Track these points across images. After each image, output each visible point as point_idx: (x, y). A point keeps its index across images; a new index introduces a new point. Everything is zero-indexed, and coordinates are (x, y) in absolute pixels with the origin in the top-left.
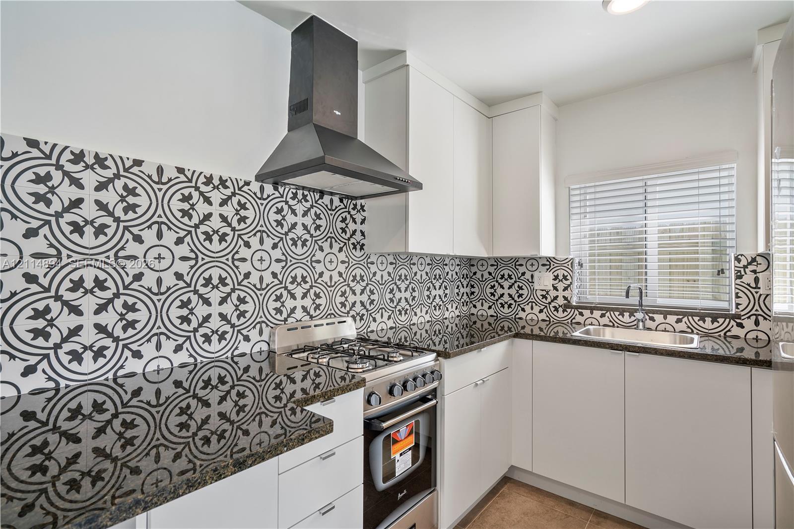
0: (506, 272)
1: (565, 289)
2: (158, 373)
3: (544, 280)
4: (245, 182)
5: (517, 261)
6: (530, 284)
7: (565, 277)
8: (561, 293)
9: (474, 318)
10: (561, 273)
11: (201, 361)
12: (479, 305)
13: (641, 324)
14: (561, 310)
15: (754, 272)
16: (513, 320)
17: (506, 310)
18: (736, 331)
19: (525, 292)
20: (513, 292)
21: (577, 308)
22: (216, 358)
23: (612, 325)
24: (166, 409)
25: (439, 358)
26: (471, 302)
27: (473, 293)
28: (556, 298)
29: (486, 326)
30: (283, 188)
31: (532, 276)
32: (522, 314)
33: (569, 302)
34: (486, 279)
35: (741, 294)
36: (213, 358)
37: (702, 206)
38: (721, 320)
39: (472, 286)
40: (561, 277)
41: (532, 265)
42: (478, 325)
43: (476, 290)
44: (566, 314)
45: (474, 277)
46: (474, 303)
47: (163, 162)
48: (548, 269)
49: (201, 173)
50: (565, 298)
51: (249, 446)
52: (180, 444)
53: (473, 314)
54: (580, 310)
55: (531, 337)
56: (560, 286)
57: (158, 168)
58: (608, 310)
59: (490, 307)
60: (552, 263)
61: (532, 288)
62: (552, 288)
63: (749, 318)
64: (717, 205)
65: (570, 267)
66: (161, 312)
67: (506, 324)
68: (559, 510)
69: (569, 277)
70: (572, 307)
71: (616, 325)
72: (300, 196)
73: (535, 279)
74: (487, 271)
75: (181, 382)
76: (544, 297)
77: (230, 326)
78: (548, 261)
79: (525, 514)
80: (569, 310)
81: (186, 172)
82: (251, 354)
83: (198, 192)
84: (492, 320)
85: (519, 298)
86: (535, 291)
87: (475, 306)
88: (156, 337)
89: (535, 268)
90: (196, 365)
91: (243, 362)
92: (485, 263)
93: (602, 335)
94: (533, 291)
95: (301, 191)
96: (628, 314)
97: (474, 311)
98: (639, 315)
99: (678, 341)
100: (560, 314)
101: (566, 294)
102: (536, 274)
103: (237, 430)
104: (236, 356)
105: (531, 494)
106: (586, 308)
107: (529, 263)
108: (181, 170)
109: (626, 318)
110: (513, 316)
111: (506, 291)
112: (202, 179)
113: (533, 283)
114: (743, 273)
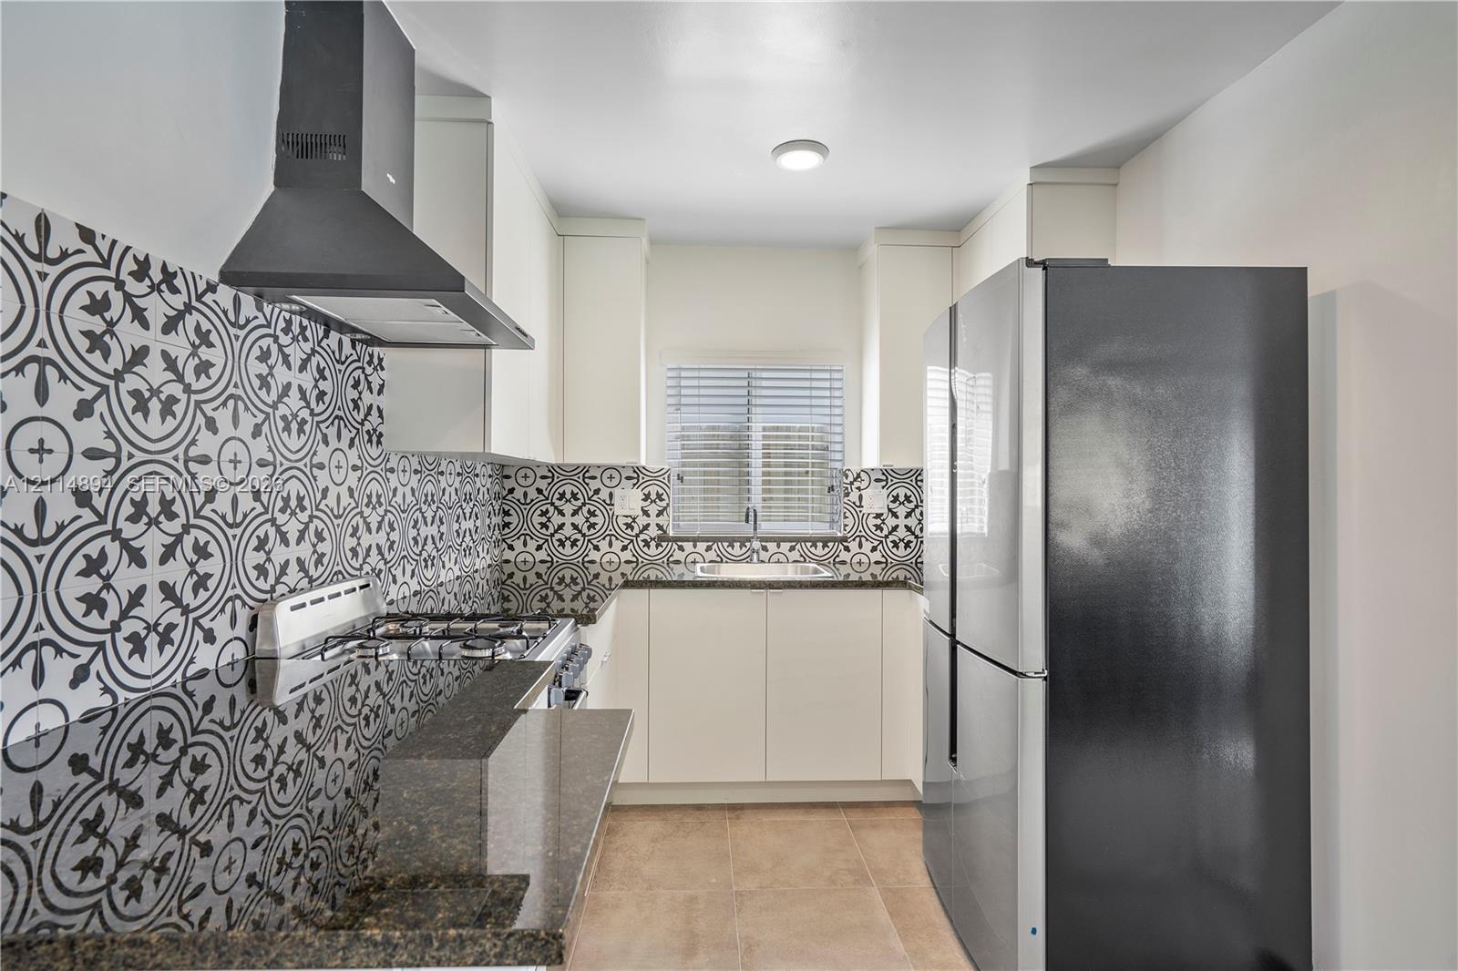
0: (568, 489)
1: (660, 514)
2: (37, 745)
3: (629, 501)
4: (208, 283)
5: (587, 471)
6: (608, 507)
7: (659, 496)
8: (653, 520)
9: (508, 569)
10: (653, 490)
11: (126, 699)
12: (518, 545)
13: (755, 555)
14: (653, 544)
15: (859, 488)
16: (580, 565)
17: (568, 550)
18: (844, 556)
19: (599, 520)
20: (579, 520)
21: (676, 540)
22: (154, 687)
23: (720, 560)
24: (51, 835)
25: (579, 626)
26: (504, 540)
27: (507, 525)
28: (646, 527)
29: (532, 578)
30: (271, 306)
31: (611, 495)
32: (594, 555)
33: (665, 532)
34: (532, 501)
35: (848, 514)
36: (148, 689)
37: (815, 410)
38: (830, 544)
39: (507, 513)
40: (653, 497)
41: (611, 478)
42: (518, 578)
43: (513, 519)
44: (660, 549)
45: (509, 497)
46: (509, 541)
47: (52, 210)
48: (634, 485)
49: (128, 248)
50: (660, 527)
51: (210, 879)
52: (78, 911)
53: (507, 561)
54: (679, 543)
55: (649, 584)
56: (653, 509)
57: (38, 219)
58: (715, 540)
59: (539, 548)
60: (641, 475)
61: (611, 513)
62: (641, 513)
63: (854, 540)
64: (827, 411)
65: (666, 482)
66: (44, 589)
67: (568, 574)
68: (690, 820)
69: (665, 496)
70: (669, 540)
71: (724, 559)
72: (296, 329)
73: (616, 500)
74: (535, 486)
75: (85, 757)
76: (629, 526)
77: (180, 610)
78: (635, 472)
79: (654, 841)
80: (664, 544)
81: (98, 241)
82: (217, 670)
83: (121, 292)
84: (542, 569)
85: (589, 530)
86: (614, 517)
87: (511, 548)
88: (34, 651)
89: (615, 482)
90: (115, 711)
91: (202, 690)
92: (530, 473)
93: (716, 572)
94: (612, 518)
95: (298, 317)
96: (739, 544)
97: (509, 555)
98: (756, 545)
99: (799, 572)
100: (653, 550)
101: (661, 520)
102: (617, 492)
103: (190, 846)
104: (192, 678)
105: (648, 816)
106: (687, 540)
107: (607, 474)
108: (87, 235)
109: (737, 550)
110: (580, 559)
111: (568, 520)
112: (129, 265)
113: (613, 505)
114: (850, 490)
